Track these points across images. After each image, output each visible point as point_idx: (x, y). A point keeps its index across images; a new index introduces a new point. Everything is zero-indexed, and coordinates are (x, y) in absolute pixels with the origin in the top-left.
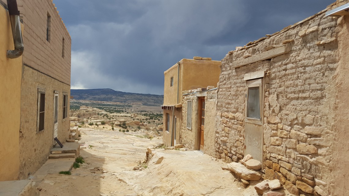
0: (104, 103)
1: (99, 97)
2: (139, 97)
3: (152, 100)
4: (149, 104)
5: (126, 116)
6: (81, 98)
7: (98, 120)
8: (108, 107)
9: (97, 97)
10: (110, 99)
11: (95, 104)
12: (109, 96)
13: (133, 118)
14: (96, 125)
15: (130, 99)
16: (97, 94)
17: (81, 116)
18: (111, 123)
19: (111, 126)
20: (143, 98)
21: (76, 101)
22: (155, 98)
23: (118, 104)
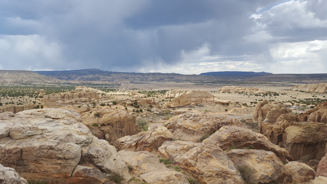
0: (93, 82)
1: (87, 77)
2: (125, 75)
3: (138, 78)
4: (136, 82)
5: (123, 95)
6: (70, 78)
7: (109, 101)
8: (99, 86)
9: (85, 77)
10: (98, 79)
11: (84, 84)
12: (97, 75)
13: (131, 96)
14: (108, 105)
15: (117, 78)
16: (84, 74)
17: (81, 96)
18: (123, 103)
19: (123, 106)
20: (130, 77)
21: (66, 82)
22: (140, 76)
23: (108, 83)
